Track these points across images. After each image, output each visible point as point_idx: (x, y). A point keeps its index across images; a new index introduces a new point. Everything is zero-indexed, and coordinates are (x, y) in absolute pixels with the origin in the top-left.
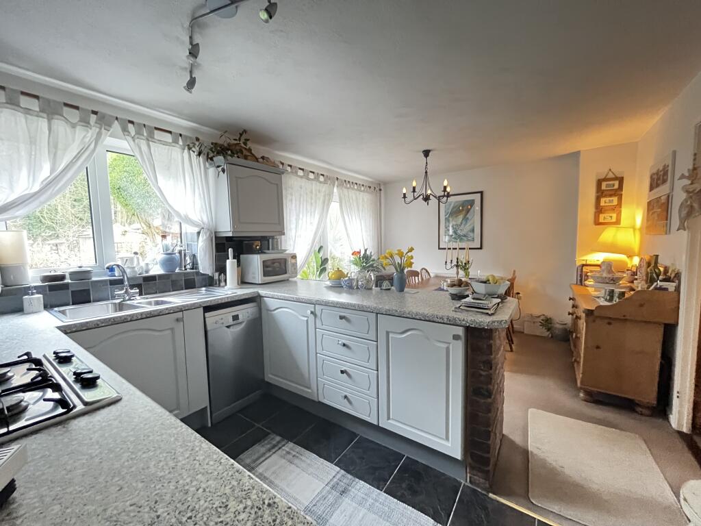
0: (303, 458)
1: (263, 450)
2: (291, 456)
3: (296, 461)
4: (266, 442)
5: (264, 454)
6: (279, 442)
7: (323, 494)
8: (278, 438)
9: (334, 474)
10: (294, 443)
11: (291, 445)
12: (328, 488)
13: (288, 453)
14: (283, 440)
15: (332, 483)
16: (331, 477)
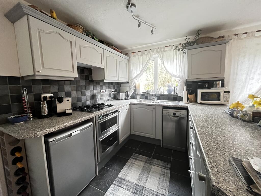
0: (165, 179)
1: (161, 164)
2: (163, 174)
3: (162, 177)
4: (165, 163)
5: (159, 165)
6: (167, 167)
7: (152, 192)
8: (169, 166)
9: (163, 194)
10: (170, 173)
11: (169, 172)
12: (155, 193)
13: (164, 172)
14: (169, 168)
15: (158, 194)
16: (161, 193)
